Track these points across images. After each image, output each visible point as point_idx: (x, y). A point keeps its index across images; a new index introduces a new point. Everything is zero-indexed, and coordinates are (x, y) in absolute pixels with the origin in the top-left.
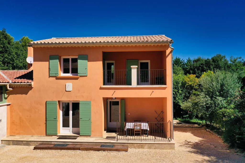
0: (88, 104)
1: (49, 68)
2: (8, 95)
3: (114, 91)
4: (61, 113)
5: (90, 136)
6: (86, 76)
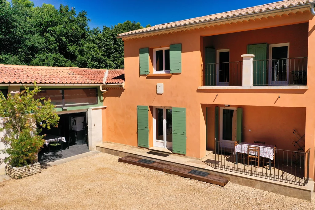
0: (182, 111)
1: (139, 65)
2: (104, 98)
3: (216, 94)
4: (154, 121)
5: (185, 155)
6: (180, 74)
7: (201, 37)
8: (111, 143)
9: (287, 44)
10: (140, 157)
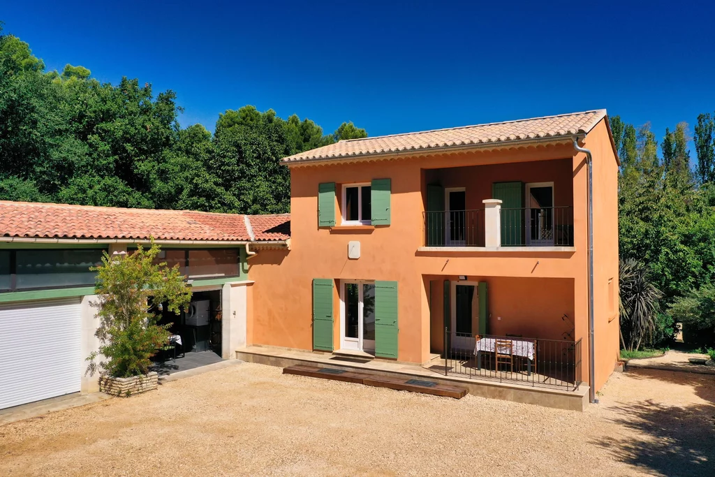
0: (391, 287)
1: (318, 211)
2: (249, 266)
3: (446, 259)
4: (342, 305)
5: (396, 360)
6: (388, 226)
7: (422, 169)
8: (261, 347)
9: (550, 184)
10: (319, 365)
